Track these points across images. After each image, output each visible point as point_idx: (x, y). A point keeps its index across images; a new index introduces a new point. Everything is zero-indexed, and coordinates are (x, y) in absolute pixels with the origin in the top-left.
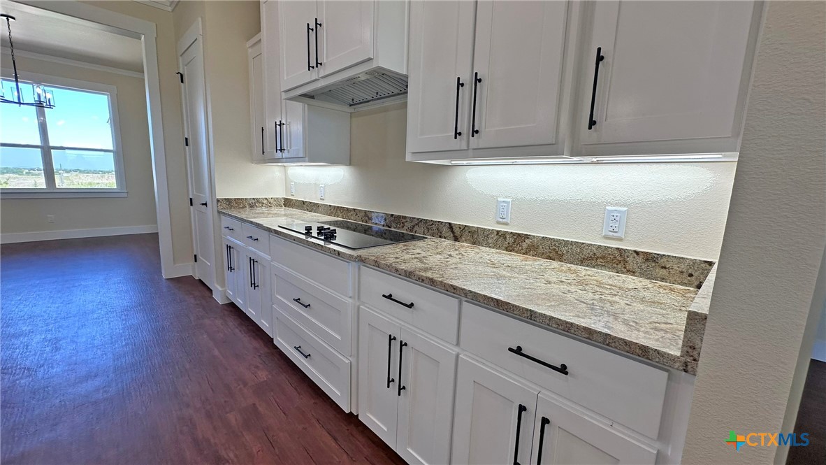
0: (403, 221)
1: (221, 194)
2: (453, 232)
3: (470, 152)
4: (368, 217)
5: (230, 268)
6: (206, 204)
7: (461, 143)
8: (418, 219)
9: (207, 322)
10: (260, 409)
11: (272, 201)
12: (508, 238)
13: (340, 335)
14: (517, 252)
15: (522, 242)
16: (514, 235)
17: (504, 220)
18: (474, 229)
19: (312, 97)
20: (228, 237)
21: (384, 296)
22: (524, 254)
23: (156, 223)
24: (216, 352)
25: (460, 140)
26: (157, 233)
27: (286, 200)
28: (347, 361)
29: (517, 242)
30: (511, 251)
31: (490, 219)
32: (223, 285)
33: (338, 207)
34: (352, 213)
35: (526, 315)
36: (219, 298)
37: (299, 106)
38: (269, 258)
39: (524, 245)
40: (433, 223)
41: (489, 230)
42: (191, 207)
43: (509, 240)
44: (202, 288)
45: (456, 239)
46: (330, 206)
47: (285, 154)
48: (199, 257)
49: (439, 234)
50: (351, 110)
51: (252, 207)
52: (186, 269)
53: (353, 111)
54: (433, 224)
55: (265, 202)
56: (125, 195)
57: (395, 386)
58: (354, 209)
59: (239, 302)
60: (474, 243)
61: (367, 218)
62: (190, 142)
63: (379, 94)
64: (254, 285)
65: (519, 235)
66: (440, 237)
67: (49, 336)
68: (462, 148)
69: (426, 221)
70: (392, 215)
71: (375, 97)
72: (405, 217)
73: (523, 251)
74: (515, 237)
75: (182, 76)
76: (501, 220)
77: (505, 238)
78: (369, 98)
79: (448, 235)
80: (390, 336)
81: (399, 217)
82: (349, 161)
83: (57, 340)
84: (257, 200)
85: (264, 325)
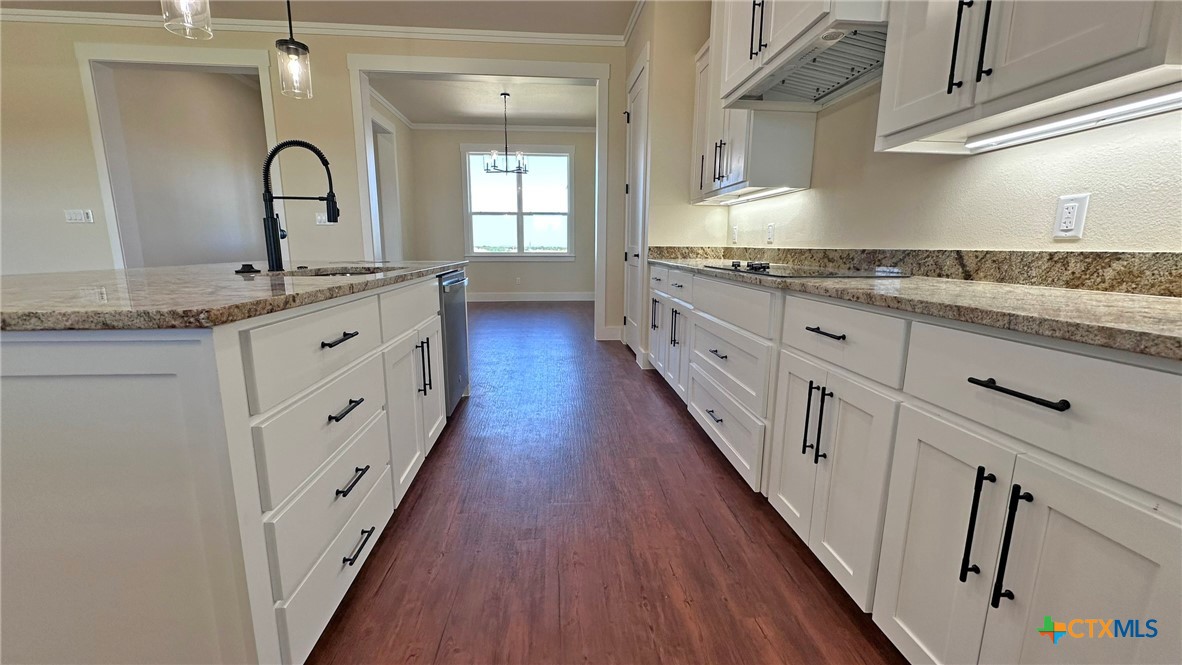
0: (881, 257)
1: (653, 242)
2: (963, 266)
3: (978, 110)
4: (828, 257)
5: (654, 326)
6: (637, 256)
7: (960, 98)
8: (905, 251)
9: (627, 381)
10: (660, 464)
11: (708, 251)
12: (1072, 265)
13: (754, 391)
14: (1090, 288)
15: (1103, 268)
16: (1086, 257)
17: (1068, 234)
18: (1003, 256)
19: (760, 98)
20: (656, 291)
21: (808, 328)
22: (1106, 290)
23: (593, 290)
24: (629, 408)
25: (960, 94)
26: (593, 302)
27: (726, 249)
28: (760, 424)
29: (1092, 269)
30: (1077, 287)
31: (1040, 236)
32: (646, 348)
33: (789, 250)
34: (806, 255)
35: (1001, 323)
36: (640, 363)
37: (742, 115)
38: (691, 307)
39: (1109, 274)
40: (929, 254)
41: (1034, 253)
42: (626, 263)
43: (1075, 266)
44: (628, 353)
45: (968, 276)
46: (779, 249)
47: (725, 183)
48: (628, 319)
49: (938, 271)
50: (816, 107)
51: (684, 258)
52: (616, 333)
53: (819, 108)
54: (928, 256)
55: (701, 252)
56: (573, 259)
57: (811, 453)
58: (810, 250)
59: (660, 367)
60: (1001, 280)
61: (826, 260)
62: (630, 190)
63: (857, 69)
64: (674, 342)
65: (1098, 256)
66: (940, 276)
67: (508, 369)
68: (963, 106)
69: (915, 254)
70: (864, 251)
71: (851, 77)
72: (884, 252)
73: (1106, 285)
74: (1089, 260)
75: (628, 114)
76: (1063, 234)
77: (1066, 265)
78: (843, 81)
79: (953, 270)
80: (811, 383)
81: (875, 252)
82: (810, 181)
83: (513, 372)
84: (691, 250)
85: (680, 389)
